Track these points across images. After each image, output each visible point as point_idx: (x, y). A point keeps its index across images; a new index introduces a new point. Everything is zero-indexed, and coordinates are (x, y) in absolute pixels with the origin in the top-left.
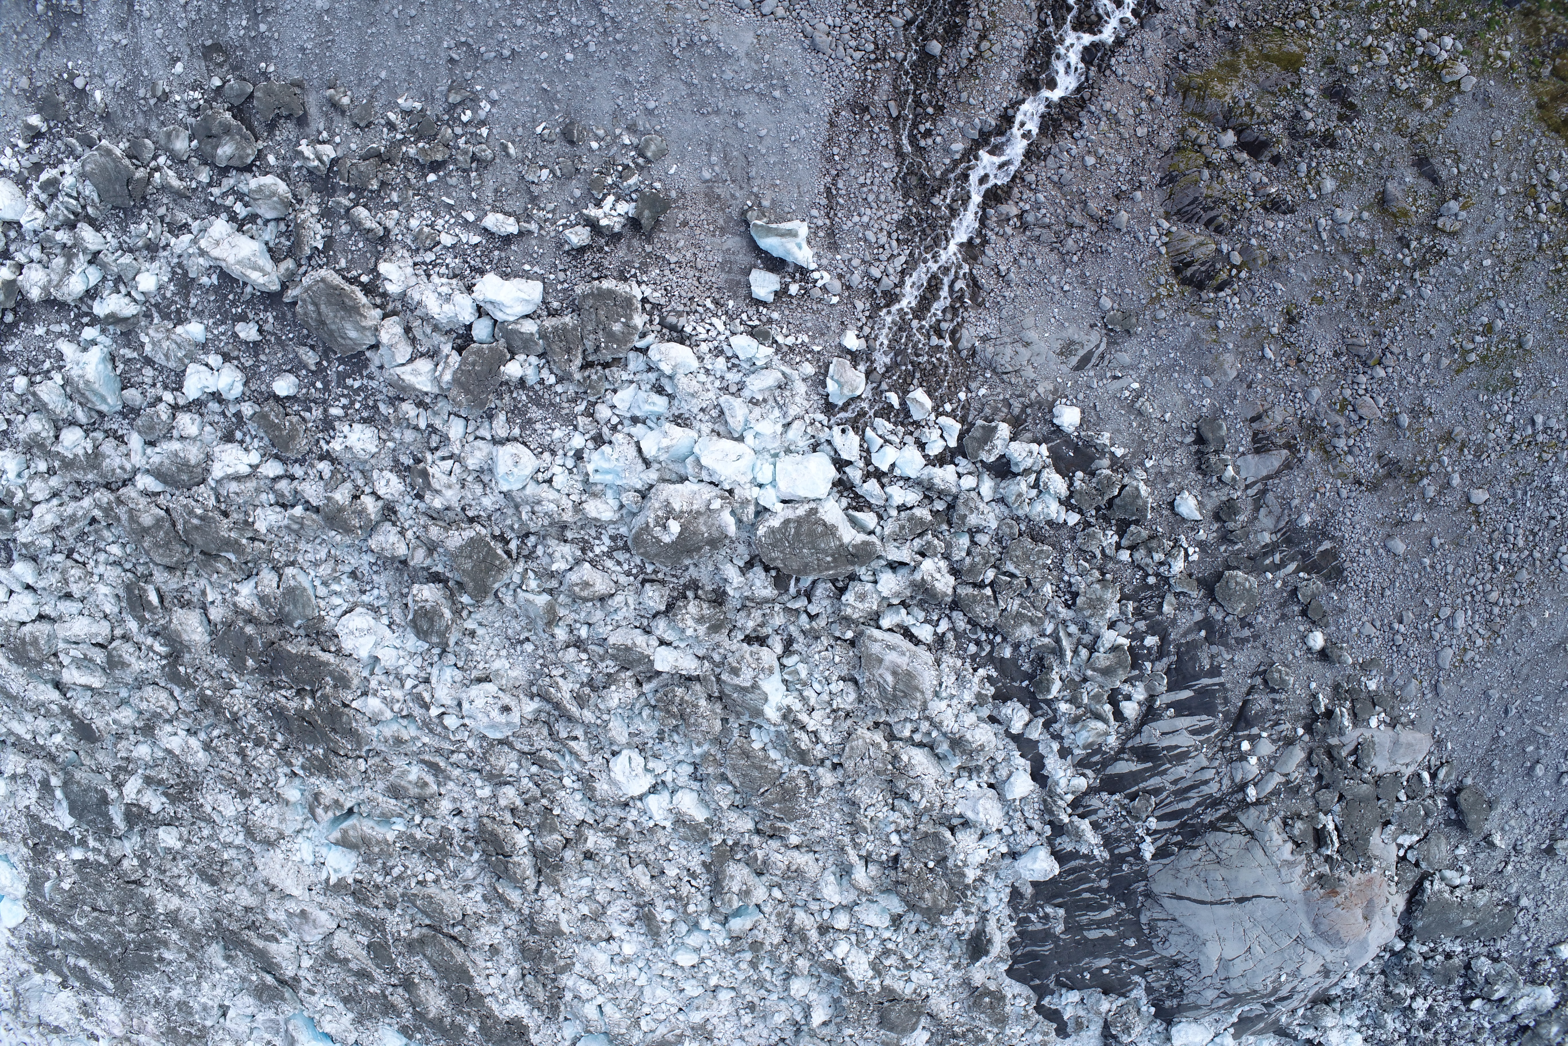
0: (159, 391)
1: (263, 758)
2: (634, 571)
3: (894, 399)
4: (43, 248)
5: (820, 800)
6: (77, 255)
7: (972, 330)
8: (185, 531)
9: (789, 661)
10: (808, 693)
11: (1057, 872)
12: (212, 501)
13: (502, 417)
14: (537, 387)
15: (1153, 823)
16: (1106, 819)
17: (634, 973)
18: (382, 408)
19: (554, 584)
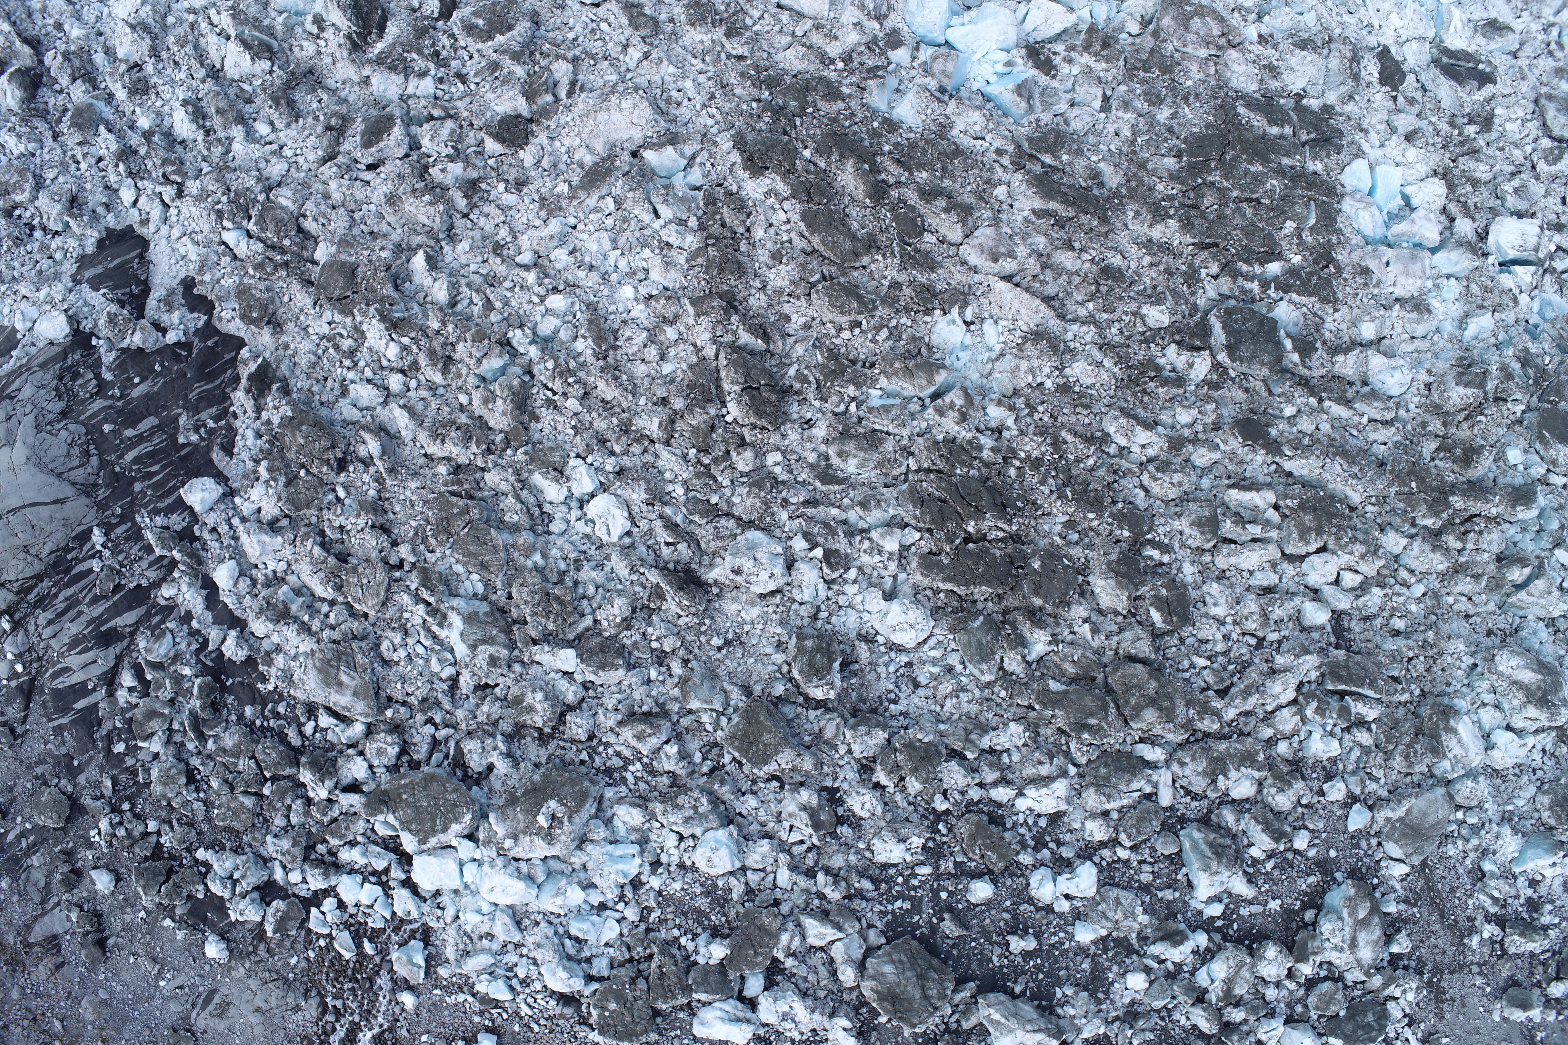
0: (1134, 858)
1: (1031, 446)
2: (601, 748)
3: (368, 948)
4: (1263, 998)
5: (414, 524)
6: (1218, 1000)
7: (308, 1016)
8: (1105, 708)
9: (449, 671)
10: (427, 643)
11: (181, 491)
12: (1073, 746)
13: (735, 896)
14: (699, 930)
15: (96, 565)
16: (141, 558)
17: (623, 264)
18: (867, 884)
19: (685, 722)
